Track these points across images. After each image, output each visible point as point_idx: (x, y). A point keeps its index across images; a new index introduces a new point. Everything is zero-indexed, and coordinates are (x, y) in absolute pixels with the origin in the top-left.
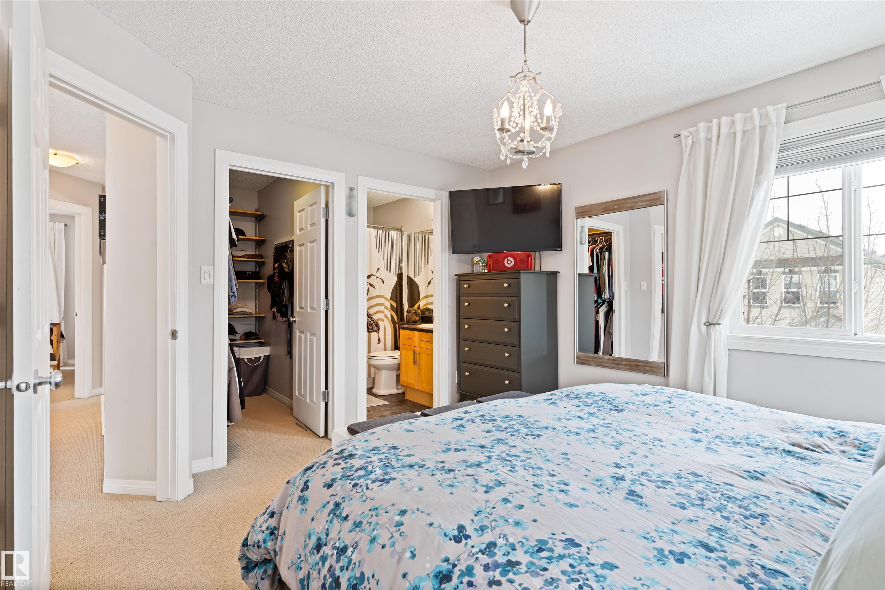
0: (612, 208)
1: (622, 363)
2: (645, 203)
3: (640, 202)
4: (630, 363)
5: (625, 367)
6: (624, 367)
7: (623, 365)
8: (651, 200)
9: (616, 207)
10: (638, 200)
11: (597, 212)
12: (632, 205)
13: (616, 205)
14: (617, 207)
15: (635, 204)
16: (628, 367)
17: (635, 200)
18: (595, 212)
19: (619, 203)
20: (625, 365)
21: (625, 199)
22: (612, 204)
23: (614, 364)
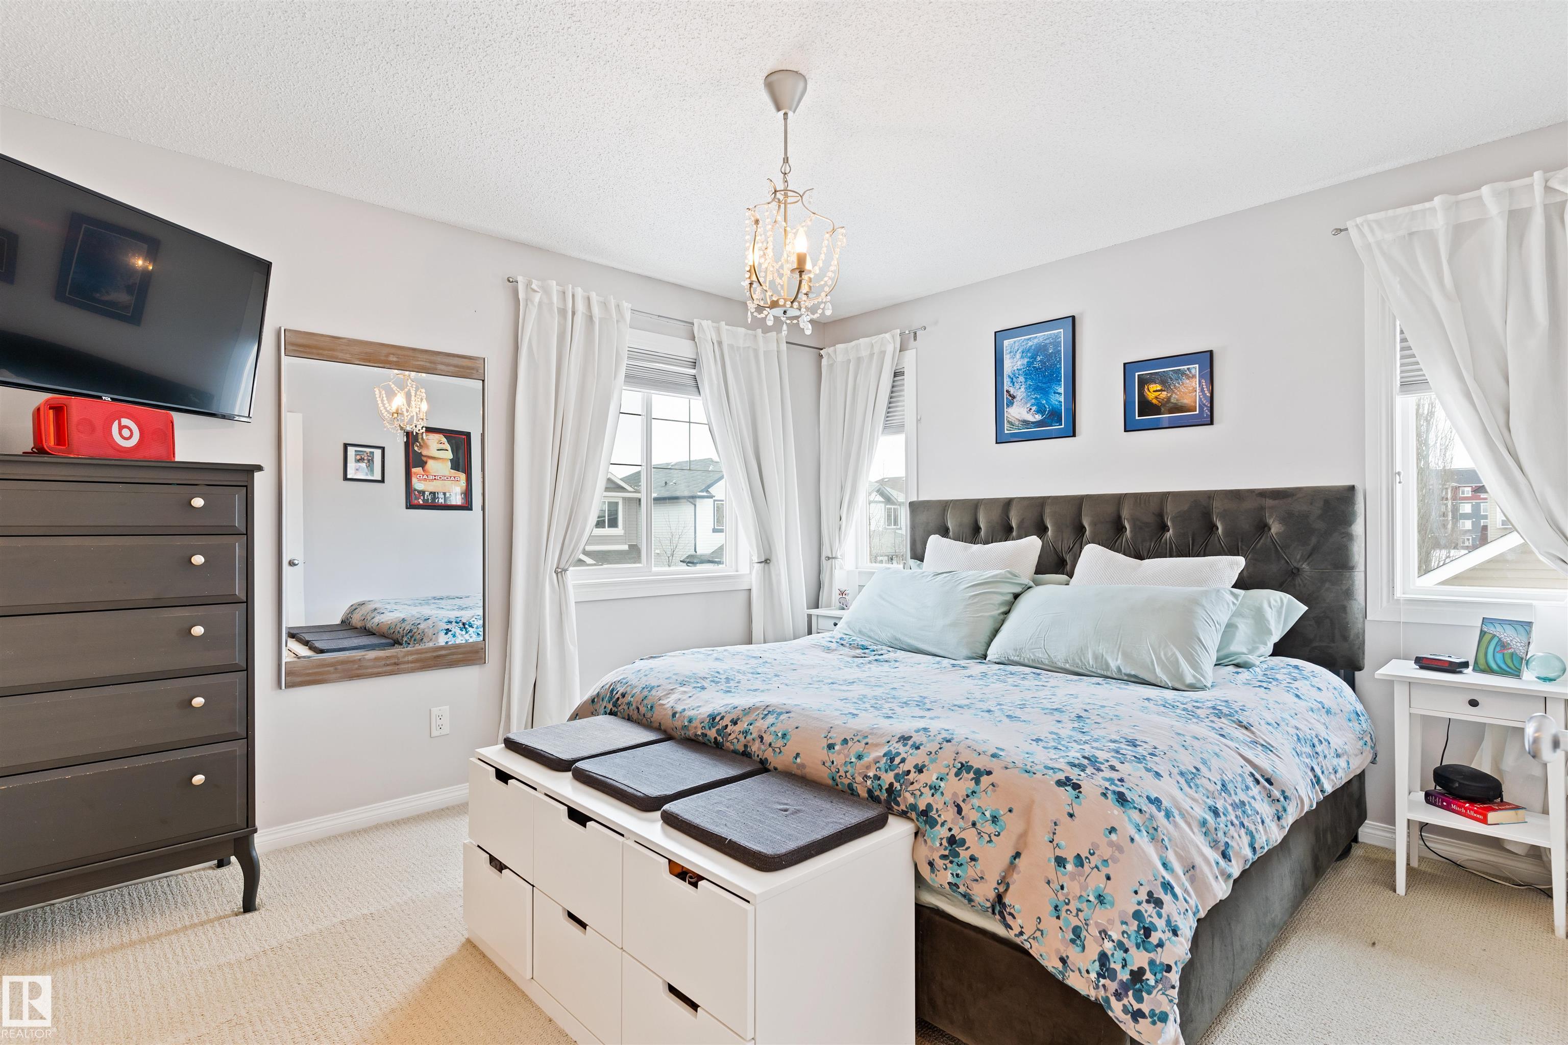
0: (383, 358)
1: (406, 659)
2: (452, 369)
3: (442, 364)
4: (423, 656)
5: (413, 665)
6: (410, 665)
7: (408, 662)
8: (463, 367)
9: (393, 358)
10: (439, 359)
11: (347, 357)
12: (428, 365)
13: (393, 354)
14: (395, 359)
15: (433, 365)
16: (418, 665)
17: (434, 358)
18: (340, 355)
19: (399, 352)
20: (412, 662)
21: (414, 350)
22: (385, 351)
23: (388, 665)
